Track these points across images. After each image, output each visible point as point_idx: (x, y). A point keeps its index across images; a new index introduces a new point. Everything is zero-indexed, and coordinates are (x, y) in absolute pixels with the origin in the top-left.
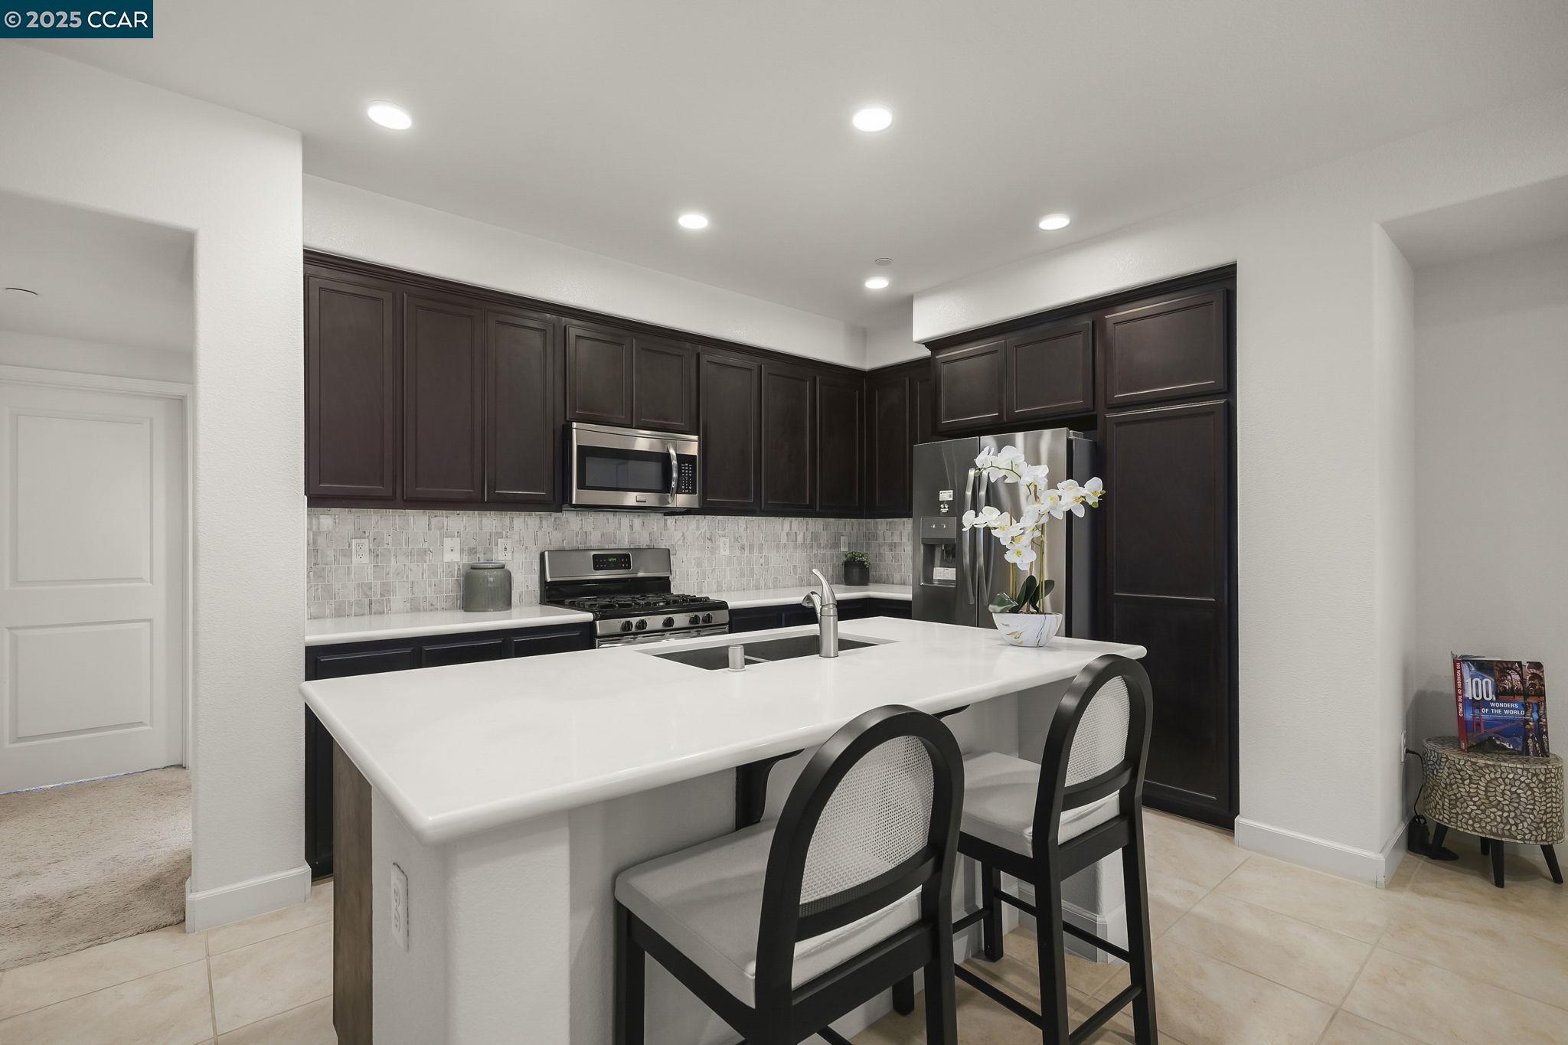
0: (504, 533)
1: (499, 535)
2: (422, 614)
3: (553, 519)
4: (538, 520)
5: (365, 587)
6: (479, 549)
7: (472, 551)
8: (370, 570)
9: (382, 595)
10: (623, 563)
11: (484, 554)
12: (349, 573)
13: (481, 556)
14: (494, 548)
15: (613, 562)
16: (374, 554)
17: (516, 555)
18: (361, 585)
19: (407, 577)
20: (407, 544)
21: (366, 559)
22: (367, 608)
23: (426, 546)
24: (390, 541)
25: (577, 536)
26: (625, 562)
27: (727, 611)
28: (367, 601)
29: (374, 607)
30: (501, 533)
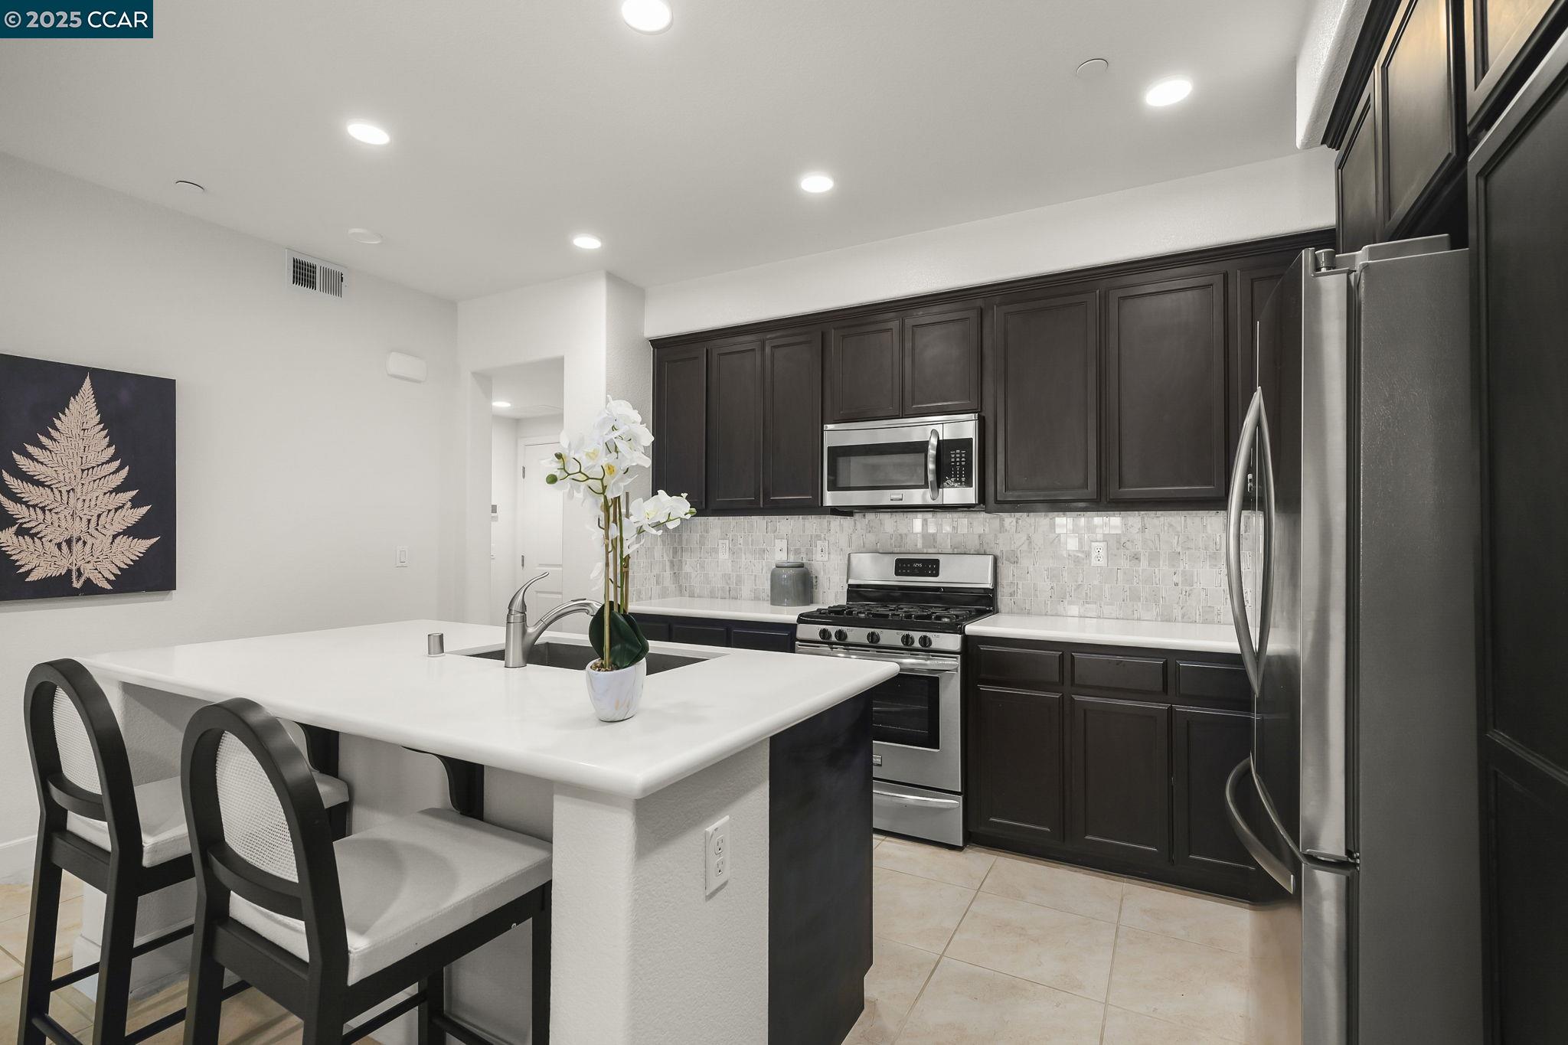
0: (823, 536)
1: (818, 537)
2: (761, 602)
3: (867, 520)
4: (853, 523)
5: (726, 577)
6: (803, 550)
7: (797, 552)
8: (730, 565)
9: (737, 584)
10: (930, 569)
11: (807, 554)
12: (718, 566)
13: (804, 556)
14: (814, 549)
15: (918, 568)
16: (732, 552)
17: (832, 556)
18: (724, 575)
19: (752, 572)
20: (752, 545)
21: (727, 556)
22: (728, 593)
23: (764, 546)
24: (741, 542)
25: (891, 539)
26: (932, 569)
27: (959, 637)
28: (728, 589)
29: (732, 595)
30: (820, 536)
